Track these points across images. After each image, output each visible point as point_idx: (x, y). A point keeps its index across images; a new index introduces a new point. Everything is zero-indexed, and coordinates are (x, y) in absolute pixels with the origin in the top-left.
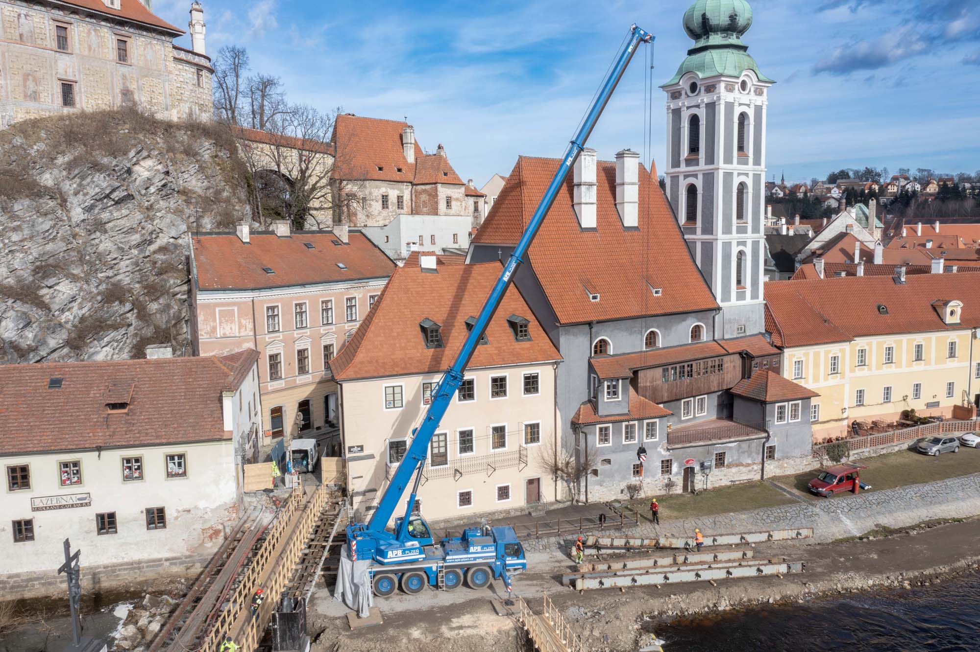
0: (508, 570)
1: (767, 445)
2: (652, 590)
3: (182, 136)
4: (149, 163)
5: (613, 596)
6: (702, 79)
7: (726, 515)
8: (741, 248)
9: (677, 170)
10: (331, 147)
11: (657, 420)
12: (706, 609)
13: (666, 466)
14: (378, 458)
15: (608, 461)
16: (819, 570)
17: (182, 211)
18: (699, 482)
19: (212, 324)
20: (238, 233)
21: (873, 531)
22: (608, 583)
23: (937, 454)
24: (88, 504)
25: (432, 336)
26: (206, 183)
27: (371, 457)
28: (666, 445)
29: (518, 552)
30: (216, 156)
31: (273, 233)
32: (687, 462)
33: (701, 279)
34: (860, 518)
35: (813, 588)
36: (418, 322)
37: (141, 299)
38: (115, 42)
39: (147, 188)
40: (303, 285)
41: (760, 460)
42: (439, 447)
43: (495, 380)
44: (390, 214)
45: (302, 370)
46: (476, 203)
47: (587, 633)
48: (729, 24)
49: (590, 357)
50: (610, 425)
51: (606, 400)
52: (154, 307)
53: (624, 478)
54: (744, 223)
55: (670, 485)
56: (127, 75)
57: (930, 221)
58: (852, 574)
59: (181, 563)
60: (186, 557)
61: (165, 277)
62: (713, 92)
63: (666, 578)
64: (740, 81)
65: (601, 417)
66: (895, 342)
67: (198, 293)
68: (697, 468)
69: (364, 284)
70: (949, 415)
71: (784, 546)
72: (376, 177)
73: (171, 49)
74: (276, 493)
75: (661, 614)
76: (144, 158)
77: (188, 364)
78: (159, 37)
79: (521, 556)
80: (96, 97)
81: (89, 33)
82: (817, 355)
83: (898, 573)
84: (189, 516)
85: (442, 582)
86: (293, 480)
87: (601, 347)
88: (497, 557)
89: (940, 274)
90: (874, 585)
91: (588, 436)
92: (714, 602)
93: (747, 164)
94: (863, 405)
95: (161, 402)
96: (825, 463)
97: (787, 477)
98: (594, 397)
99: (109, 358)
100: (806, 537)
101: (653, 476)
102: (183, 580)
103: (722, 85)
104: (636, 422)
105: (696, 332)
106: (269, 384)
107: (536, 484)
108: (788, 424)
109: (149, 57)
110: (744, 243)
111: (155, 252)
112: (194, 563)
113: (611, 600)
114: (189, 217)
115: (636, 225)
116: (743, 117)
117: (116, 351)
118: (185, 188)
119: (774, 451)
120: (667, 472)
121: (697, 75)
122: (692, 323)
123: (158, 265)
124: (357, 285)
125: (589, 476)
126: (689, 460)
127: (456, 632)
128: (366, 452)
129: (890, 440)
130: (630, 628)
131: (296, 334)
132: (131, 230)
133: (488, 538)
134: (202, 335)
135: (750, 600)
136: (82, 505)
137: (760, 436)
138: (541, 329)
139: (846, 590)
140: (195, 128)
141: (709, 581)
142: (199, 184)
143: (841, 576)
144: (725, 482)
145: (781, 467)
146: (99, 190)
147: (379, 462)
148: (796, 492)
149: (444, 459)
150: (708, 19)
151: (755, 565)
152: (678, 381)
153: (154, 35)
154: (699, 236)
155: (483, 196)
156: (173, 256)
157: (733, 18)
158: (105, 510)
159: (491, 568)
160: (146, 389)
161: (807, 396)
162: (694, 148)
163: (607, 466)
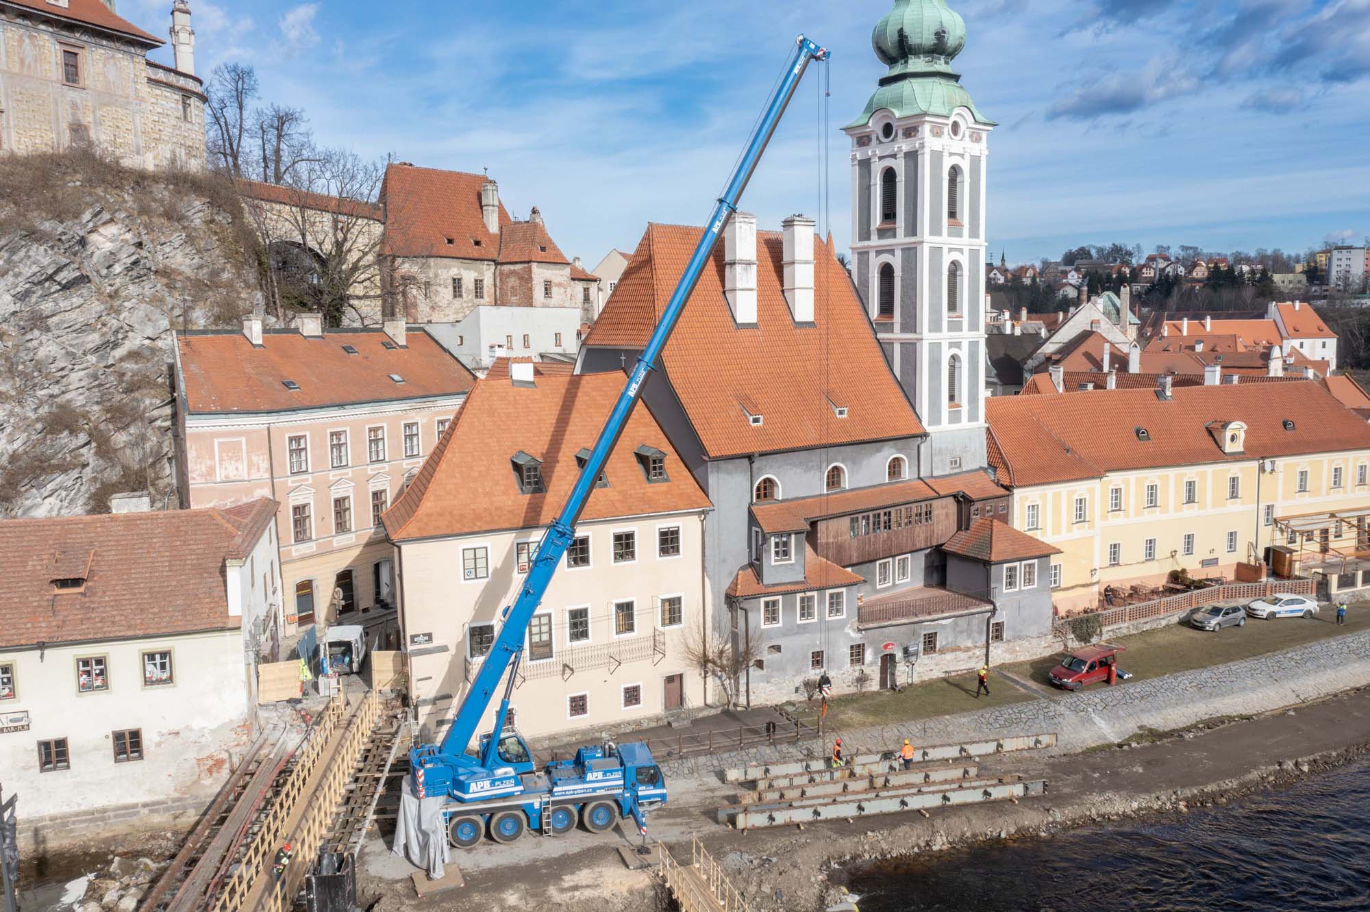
0: (641, 805)
1: (992, 621)
2: (840, 825)
3: (162, 192)
4: (112, 230)
5: (788, 836)
6: (900, 119)
7: (940, 718)
8: (954, 351)
9: (866, 243)
10: (379, 209)
11: (844, 590)
12: (916, 850)
13: (857, 653)
14: (453, 651)
15: (778, 648)
16: (1067, 790)
17: (162, 300)
18: (902, 676)
19: (209, 463)
20: (246, 332)
21: (1135, 735)
22: (781, 817)
23: (1217, 628)
24: (25, 728)
25: (529, 477)
26: (197, 260)
27: (444, 649)
28: (856, 625)
29: (654, 778)
30: (212, 221)
31: (296, 331)
32: (886, 647)
33: (902, 394)
34: (1118, 718)
35: (1058, 815)
36: (509, 457)
37: (102, 427)
38: (60, 55)
39: (109, 267)
40: (342, 405)
41: (984, 642)
42: (540, 633)
43: (618, 538)
44: (465, 305)
45: (342, 527)
46: (586, 290)
47: (753, 889)
48: (935, 44)
49: (751, 503)
50: (780, 598)
51: (773, 563)
52: (120, 439)
53: (799, 671)
54: (958, 317)
55: (862, 679)
56: (79, 101)
57: (1198, 316)
58: (1109, 794)
59: (167, 810)
60: (174, 801)
61: (137, 395)
62: (915, 136)
63: (861, 808)
64: (950, 122)
65: (767, 586)
66: (1159, 477)
67: (187, 417)
68: (899, 655)
69: (430, 404)
70: (1230, 576)
71: (1019, 758)
72: (443, 253)
73: (144, 66)
74: (306, 704)
75: (854, 858)
76: (105, 223)
77: (174, 520)
78: (125, 48)
79: (660, 783)
80: (33, 133)
81: (21, 41)
82: (1057, 496)
83: (1171, 791)
84: (178, 740)
85: (548, 824)
86: (330, 684)
87: (766, 490)
88: (625, 787)
89: (1215, 387)
90: (1140, 809)
91: (750, 614)
92: (926, 838)
93: (960, 235)
94: (1118, 564)
95: (133, 576)
96: (1070, 644)
97: (1021, 664)
98: (757, 559)
99: (54, 513)
100: (1048, 746)
101: (839, 668)
102: (169, 835)
103: (927, 127)
104: (815, 593)
105: (895, 468)
106: (293, 548)
107: (677, 683)
108: (1021, 591)
109: (111, 79)
110: (958, 345)
111: (122, 360)
112: (185, 808)
113: (783, 841)
114: (172, 308)
115: (812, 319)
116: (955, 171)
117: (66, 503)
118: (166, 266)
119: (1002, 629)
120: (858, 661)
121: (893, 114)
122: (889, 453)
123: (127, 378)
124: (418, 406)
125: (751, 669)
126: (888, 645)
127: (570, 894)
128: (436, 642)
129: (1155, 611)
130: (813, 879)
131: (332, 476)
132: (87, 328)
133: (612, 759)
134: (194, 479)
135: (974, 835)
136: (16, 729)
137: (983, 609)
138: (681, 464)
139: (1103, 816)
140: (180, 181)
141: (919, 811)
142: (188, 261)
143: (1096, 798)
144: (937, 674)
145: (1013, 651)
146: (38, 269)
147: (454, 656)
148: (1033, 685)
149: (547, 650)
150: (907, 37)
151: (980, 787)
152: (872, 535)
153: (118, 45)
154: (897, 334)
155: (596, 281)
156: (150, 365)
157: (940, 35)
158: (52, 735)
159: (616, 801)
160: (111, 558)
161: (1045, 554)
162: (889, 214)
163: (776, 655)
